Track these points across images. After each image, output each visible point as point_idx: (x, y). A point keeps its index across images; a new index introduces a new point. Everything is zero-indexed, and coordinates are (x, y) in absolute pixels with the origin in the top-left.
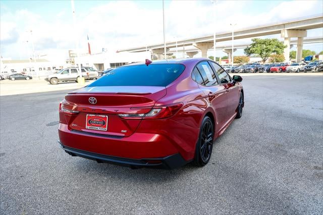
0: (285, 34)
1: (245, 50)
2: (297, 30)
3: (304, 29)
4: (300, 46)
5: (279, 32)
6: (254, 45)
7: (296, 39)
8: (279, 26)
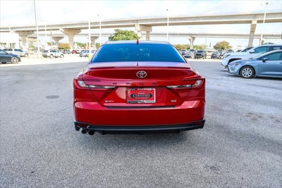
0: (138, 27)
1: (109, 38)
2: (146, 25)
3: (150, 26)
4: (148, 38)
5: (134, 26)
6: (116, 34)
7: (145, 32)
8: (133, 21)
